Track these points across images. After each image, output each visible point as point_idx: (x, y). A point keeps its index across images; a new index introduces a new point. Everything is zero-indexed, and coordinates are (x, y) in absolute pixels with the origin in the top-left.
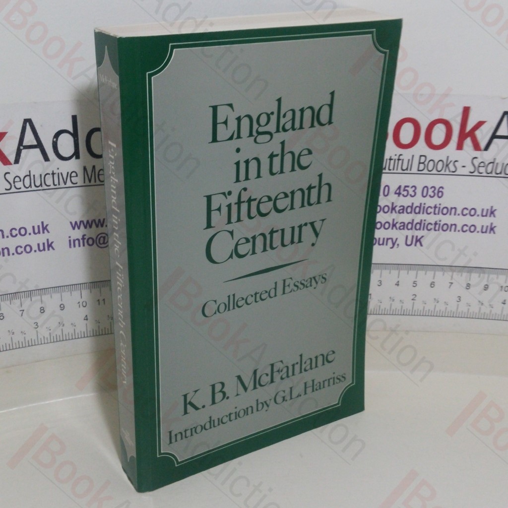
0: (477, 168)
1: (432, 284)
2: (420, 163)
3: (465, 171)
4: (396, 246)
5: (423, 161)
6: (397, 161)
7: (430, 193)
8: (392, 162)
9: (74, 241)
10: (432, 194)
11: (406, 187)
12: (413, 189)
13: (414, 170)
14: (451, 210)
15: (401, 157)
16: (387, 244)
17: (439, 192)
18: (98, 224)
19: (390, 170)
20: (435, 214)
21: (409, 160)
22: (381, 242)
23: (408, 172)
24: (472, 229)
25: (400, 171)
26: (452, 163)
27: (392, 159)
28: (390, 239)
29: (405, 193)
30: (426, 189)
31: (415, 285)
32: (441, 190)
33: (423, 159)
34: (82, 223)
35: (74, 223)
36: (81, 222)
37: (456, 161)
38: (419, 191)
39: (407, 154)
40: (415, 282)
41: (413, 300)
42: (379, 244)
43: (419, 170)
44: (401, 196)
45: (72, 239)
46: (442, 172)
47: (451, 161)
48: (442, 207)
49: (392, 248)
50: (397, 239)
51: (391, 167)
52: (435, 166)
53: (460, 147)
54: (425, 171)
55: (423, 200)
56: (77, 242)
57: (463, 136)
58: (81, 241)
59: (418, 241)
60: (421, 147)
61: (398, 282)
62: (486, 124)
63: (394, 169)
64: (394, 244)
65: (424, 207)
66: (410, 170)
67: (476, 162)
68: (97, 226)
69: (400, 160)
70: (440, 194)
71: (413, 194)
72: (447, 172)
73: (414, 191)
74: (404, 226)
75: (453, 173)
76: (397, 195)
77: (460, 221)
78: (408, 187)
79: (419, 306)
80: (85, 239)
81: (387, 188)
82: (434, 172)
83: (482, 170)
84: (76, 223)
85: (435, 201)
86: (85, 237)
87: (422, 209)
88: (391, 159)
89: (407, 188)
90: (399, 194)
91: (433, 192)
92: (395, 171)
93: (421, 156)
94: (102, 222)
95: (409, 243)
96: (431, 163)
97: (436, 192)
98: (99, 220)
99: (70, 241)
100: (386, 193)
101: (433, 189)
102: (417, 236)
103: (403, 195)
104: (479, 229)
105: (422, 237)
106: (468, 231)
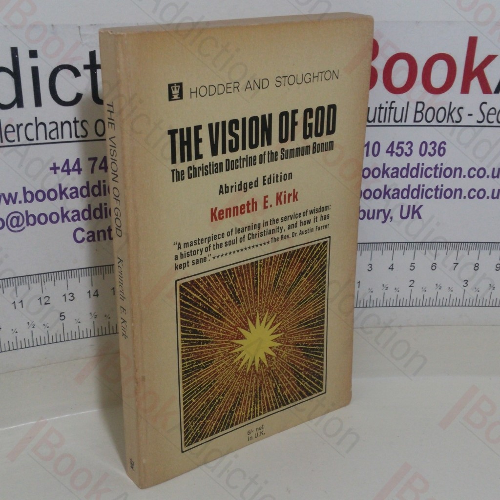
0: (486, 116)
1: (434, 266)
2: (416, 112)
3: (472, 121)
4: (389, 219)
5: (421, 109)
6: (388, 110)
7: (430, 150)
8: (383, 111)
10: (432, 152)
11: (400, 143)
12: (409, 145)
13: (410, 121)
14: (455, 172)
15: (394, 105)
16: (378, 218)
17: (440, 149)
18: (9, 200)
19: (380, 121)
20: (436, 177)
21: (403, 108)
22: (371, 216)
23: (403, 123)
24: (481, 194)
25: (392, 122)
26: (456, 110)
27: (383, 108)
28: (381, 210)
29: (399, 151)
30: (424, 145)
31: (412, 268)
32: (443, 145)
33: (420, 106)
37: (462, 108)
38: (416, 149)
39: (400, 100)
40: (412, 265)
41: (410, 287)
42: (369, 218)
43: (415, 121)
44: (394, 155)
46: (444, 123)
47: (455, 108)
48: (444, 168)
49: (383, 222)
50: (390, 210)
51: (382, 119)
52: (436, 115)
53: (465, 89)
54: (424, 122)
55: (421, 160)
57: (469, 75)
59: (415, 212)
60: (418, 90)
61: (393, 265)
62: (496, 59)
63: (384, 121)
64: (386, 217)
65: (422, 168)
66: (405, 121)
67: (485, 109)
68: (7, 203)
69: (393, 108)
70: (442, 152)
71: (409, 152)
72: (450, 123)
73: (410, 148)
74: (398, 194)
75: (457, 124)
76: (389, 154)
77: (465, 184)
78: (403, 143)
79: (417, 294)
81: (377, 145)
82: (434, 122)
83: (492, 118)
85: (436, 160)
87: (419, 171)
88: (381, 108)
89: (400, 145)
90: (392, 153)
91: (433, 148)
92: (386, 123)
93: (418, 103)
94: (14, 197)
95: (404, 214)
96: (431, 112)
97: (437, 148)
98: (10, 195)
100: (376, 153)
101: (433, 145)
102: (414, 206)
103: (397, 154)
104: (489, 193)
105: (421, 206)
106: (476, 197)
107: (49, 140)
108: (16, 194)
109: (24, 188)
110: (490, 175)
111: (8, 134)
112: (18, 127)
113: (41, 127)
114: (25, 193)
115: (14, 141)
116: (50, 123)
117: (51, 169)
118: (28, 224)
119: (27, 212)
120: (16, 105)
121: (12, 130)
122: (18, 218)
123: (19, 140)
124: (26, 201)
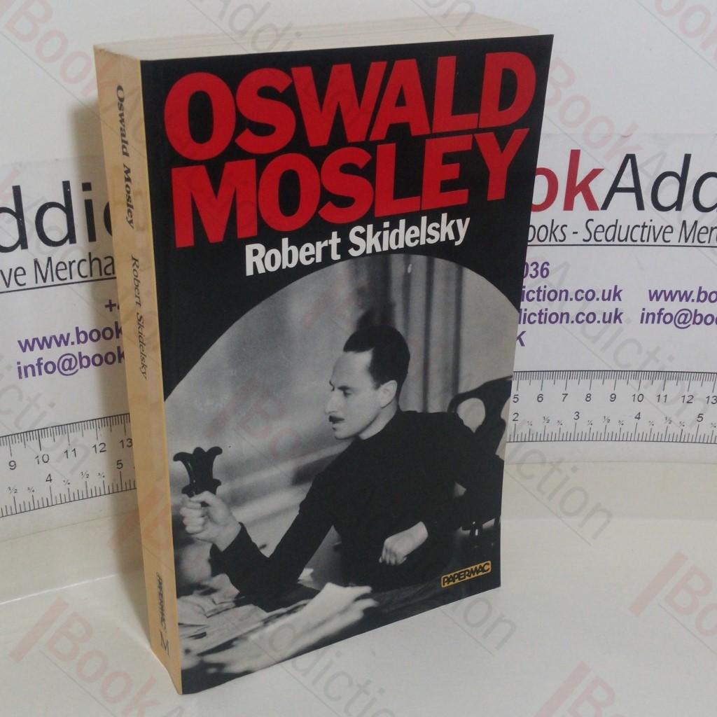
9: (26, 368)
18: (60, 341)
24: (591, 318)
34: (36, 342)
35: (23, 344)
36: (34, 340)
45: (22, 366)
56: (29, 370)
58: (36, 368)
68: (59, 345)
80: (42, 364)
84: (27, 341)
86: (41, 361)
94: (66, 338)
98: (62, 336)
99: (19, 368)
105: (523, 332)
106: (585, 321)
107: (104, 276)
108: (68, 335)
109: (77, 329)
110: (600, 297)
111: (59, 272)
112: (71, 264)
113: (95, 263)
114: (78, 334)
115: (66, 279)
116: (106, 258)
117: (106, 306)
118: (82, 366)
119: (80, 353)
120: (68, 242)
121: (64, 267)
122: (70, 361)
123: (71, 278)
124: (79, 342)
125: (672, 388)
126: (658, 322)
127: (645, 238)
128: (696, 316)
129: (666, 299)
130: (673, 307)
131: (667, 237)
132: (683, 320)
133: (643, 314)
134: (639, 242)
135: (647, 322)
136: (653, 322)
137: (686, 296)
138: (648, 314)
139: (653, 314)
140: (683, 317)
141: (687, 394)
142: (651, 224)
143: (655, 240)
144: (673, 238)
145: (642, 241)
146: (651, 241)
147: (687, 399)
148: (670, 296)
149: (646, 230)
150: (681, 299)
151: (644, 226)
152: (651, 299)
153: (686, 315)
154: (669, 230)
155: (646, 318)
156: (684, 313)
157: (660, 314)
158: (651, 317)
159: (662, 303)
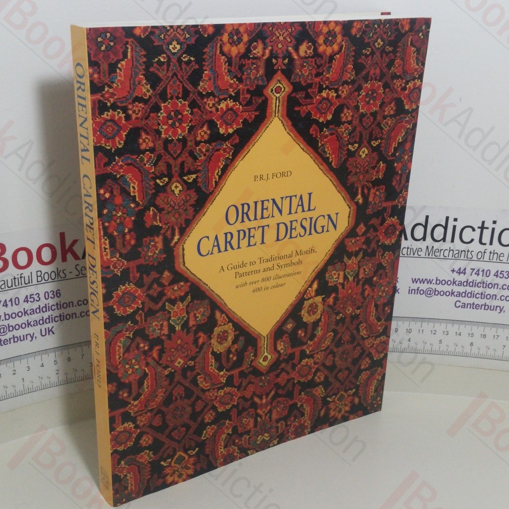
125: (426, 326)
126: (417, 294)
127: (409, 253)
128: (435, 291)
129: (420, 283)
130: (424, 286)
131: (419, 253)
132: (429, 293)
133: (409, 290)
134: (406, 255)
135: (411, 293)
136: (415, 294)
137: (430, 282)
138: (412, 290)
139: (414, 290)
140: (429, 292)
141: (433, 330)
142: (412, 247)
143: (414, 254)
144: (422, 254)
145: (407, 255)
146: (412, 255)
147: (433, 332)
148: (422, 281)
149: (409, 250)
150: (428, 283)
151: (408, 248)
152: (413, 282)
153: (431, 291)
154: (420, 250)
155: (411, 291)
156: (430, 290)
157: (418, 290)
158: (413, 291)
159: (418, 285)
